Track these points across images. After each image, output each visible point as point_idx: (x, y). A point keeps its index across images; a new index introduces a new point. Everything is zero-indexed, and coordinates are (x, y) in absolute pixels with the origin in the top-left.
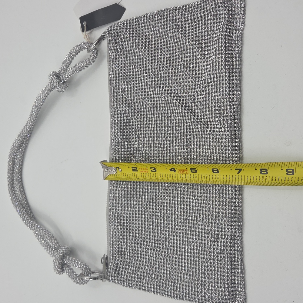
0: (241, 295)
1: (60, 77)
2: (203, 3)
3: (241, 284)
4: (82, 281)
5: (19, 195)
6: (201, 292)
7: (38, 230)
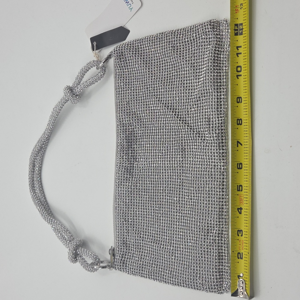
0: (227, 282)
1: (73, 91)
2: (195, 28)
3: (227, 273)
4: (93, 269)
5: (39, 194)
6: (194, 280)
7: (55, 225)
